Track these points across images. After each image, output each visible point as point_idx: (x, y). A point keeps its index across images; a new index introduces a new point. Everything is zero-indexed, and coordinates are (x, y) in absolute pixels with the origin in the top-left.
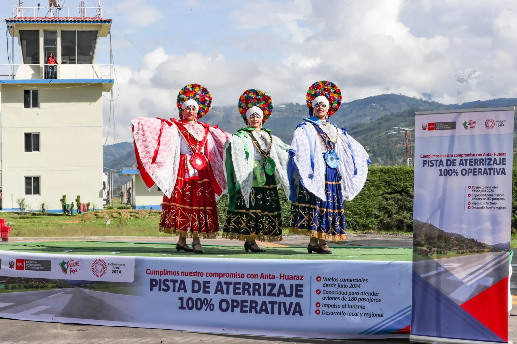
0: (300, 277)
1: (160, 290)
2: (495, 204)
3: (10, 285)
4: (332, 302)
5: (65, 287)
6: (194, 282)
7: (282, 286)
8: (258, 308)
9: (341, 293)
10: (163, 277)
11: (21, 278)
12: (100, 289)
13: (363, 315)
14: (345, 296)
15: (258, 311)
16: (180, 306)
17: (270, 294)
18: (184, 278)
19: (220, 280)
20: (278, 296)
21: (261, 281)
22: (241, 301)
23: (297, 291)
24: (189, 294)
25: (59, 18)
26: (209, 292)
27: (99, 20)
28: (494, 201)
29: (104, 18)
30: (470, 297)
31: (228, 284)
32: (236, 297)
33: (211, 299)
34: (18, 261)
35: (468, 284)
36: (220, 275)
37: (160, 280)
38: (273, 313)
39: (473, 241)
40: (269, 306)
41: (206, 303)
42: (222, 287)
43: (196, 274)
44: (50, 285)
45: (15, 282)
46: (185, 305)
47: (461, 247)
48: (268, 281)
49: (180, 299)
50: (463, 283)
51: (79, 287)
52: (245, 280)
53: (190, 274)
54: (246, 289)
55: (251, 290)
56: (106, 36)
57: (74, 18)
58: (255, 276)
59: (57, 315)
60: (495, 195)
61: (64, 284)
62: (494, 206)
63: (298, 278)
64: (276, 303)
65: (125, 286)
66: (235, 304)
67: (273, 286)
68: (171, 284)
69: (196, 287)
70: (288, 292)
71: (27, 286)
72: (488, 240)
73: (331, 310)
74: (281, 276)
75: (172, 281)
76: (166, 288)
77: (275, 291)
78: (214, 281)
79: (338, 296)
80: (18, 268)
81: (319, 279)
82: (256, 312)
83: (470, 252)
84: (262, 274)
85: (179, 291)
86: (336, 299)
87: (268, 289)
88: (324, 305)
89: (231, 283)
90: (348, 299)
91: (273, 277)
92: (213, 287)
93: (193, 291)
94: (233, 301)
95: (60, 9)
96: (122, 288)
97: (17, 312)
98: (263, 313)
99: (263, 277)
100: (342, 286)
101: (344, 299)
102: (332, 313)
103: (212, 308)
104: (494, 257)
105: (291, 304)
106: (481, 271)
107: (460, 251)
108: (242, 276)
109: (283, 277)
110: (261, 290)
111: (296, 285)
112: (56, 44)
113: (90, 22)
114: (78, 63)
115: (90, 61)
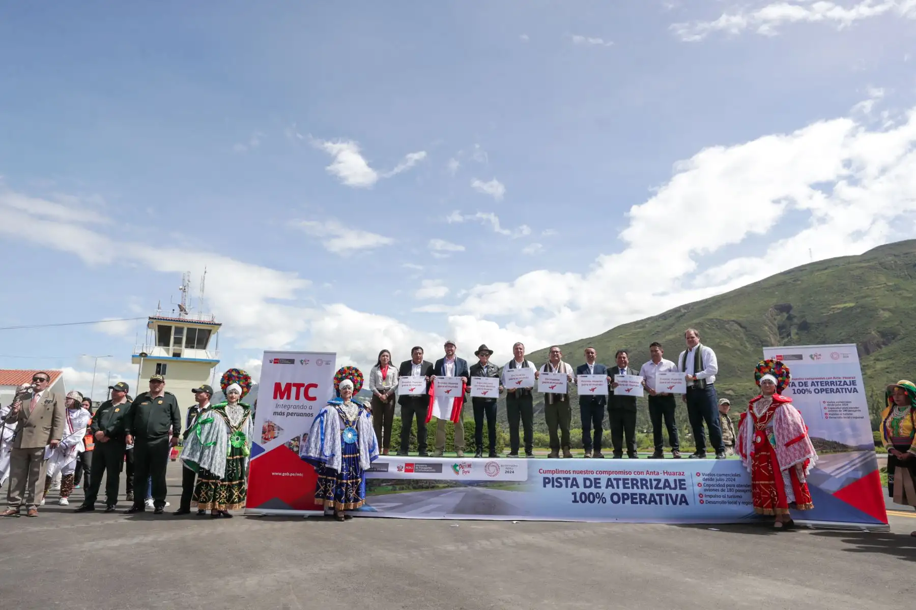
0: (682, 473)
1: (553, 486)
2: (851, 414)
3: (398, 487)
4: (713, 493)
5: (457, 487)
6: (585, 479)
7: (666, 481)
8: (648, 499)
9: (719, 485)
10: (556, 476)
11: (410, 480)
12: (493, 487)
13: (741, 504)
14: (724, 488)
15: (648, 502)
16: (573, 500)
17: (656, 487)
18: (575, 476)
19: (609, 477)
20: (664, 488)
21: (648, 477)
22: (631, 494)
23: (681, 485)
24: (582, 489)
26: (600, 487)
27: (213, 323)
28: (851, 413)
29: (217, 323)
30: (841, 486)
31: (617, 480)
32: (626, 491)
33: (603, 493)
34: (407, 465)
35: (837, 477)
36: (609, 473)
37: (553, 478)
38: (661, 503)
39: (836, 443)
40: (657, 498)
41: (598, 497)
42: (612, 483)
43: (586, 472)
44: (441, 485)
45: (403, 484)
46: (578, 499)
47: (825, 448)
48: (653, 477)
49: (573, 494)
50: (831, 476)
51: (472, 486)
52: (633, 476)
53: (581, 472)
54: (634, 483)
55: (639, 484)
56: (217, 334)
58: (642, 473)
59: (449, 512)
60: (850, 408)
61: (455, 484)
62: (850, 416)
63: (680, 474)
64: (663, 495)
65: (519, 484)
66: (626, 497)
67: (659, 481)
68: (563, 482)
69: (588, 483)
70: (673, 485)
71: (417, 487)
72: (851, 442)
73: (713, 499)
74: (664, 473)
75: (564, 478)
76: (559, 485)
77: (661, 485)
78: (604, 479)
79: (717, 488)
80: (406, 471)
81: (698, 474)
82: (646, 503)
83: (834, 451)
84: (647, 471)
85: (571, 487)
86: (716, 490)
87: (654, 483)
88: (706, 496)
89: (620, 479)
90: (726, 490)
91: (658, 474)
92: (603, 483)
93: (585, 487)
94: (623, 494)
95: (187, 314)
96: (516, 486)
97: (404, 512)
98: (653, 504)
99: (649, 473)
100: (720, 480)
101: (723, 490)
102: (715, 503)
103: (604, 501)
104: (859, 455)
105: (677, 495)
106: (848, 466)
107: (824, 451)
108: (630, 473)
109: (667, 473)
110: (648, 484)
111: (679, 480)
112: (182, 336)
113: (207, 324)
114: (197, 348)
115: (204, 348)
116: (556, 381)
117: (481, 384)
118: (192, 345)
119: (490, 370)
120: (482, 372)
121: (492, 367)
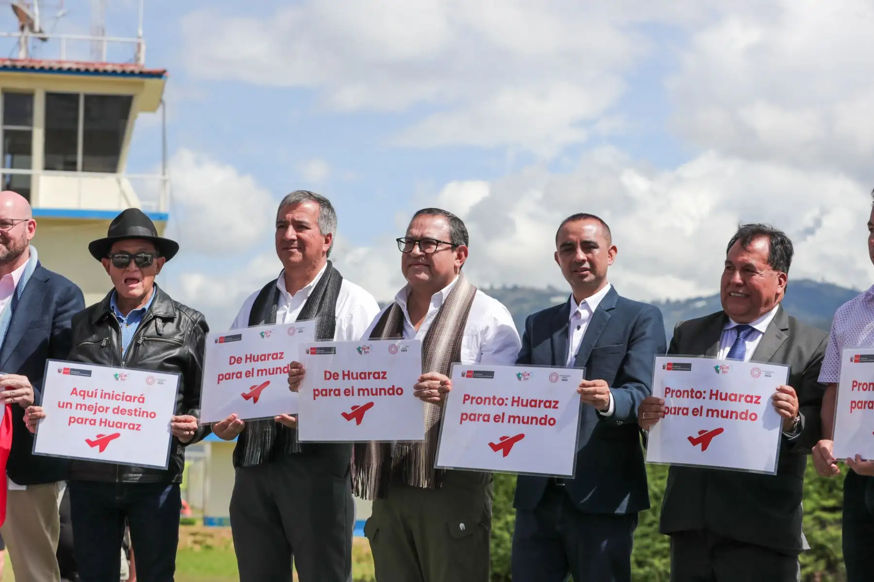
25: (40, 62)
27: (137, 70)
29: (149, 67)
56: (153, 110)
57: (77, 63)
95: (44, 40)
112: (31, 124)
113: (114, 73)
114: (84, 170)
115: (112, 167)
116: (372, 384)
117: (89, 401)
118: (70, 158)
119: (151, 330)
120: (110, 344)
121: (166, 320)
